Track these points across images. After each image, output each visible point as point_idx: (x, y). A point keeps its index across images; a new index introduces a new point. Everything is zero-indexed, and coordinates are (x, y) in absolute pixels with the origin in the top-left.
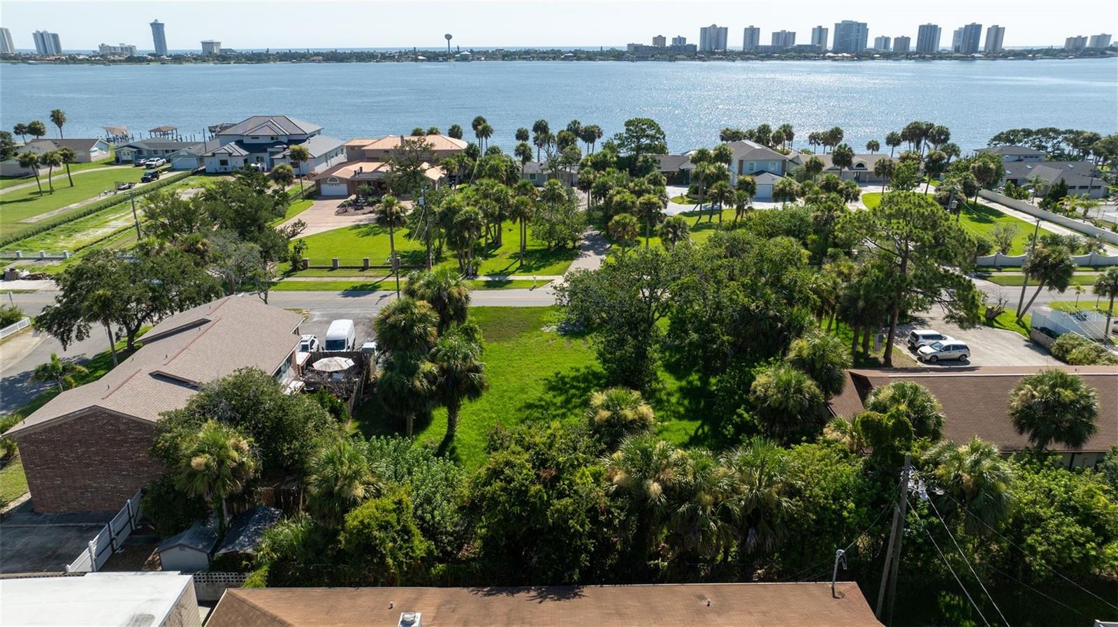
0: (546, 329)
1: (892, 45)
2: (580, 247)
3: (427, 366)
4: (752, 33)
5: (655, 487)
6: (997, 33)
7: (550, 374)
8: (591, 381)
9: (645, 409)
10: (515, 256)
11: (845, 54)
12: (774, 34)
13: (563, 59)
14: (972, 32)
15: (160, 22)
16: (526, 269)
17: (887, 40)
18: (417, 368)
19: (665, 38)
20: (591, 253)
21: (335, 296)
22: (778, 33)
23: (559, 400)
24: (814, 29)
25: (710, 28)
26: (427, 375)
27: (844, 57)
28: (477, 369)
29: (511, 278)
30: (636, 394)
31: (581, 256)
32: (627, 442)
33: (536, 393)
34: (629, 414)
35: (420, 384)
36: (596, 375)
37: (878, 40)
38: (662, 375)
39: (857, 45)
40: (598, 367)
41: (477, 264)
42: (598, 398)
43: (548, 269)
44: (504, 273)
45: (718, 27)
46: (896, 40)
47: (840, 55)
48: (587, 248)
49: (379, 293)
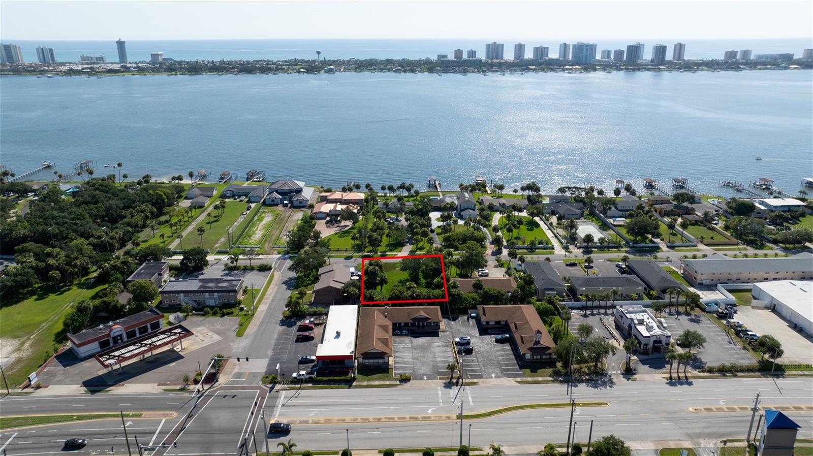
0: (397, 269)
1: (612, 56)
2: (405, 242)
3: (378, 278)
4: (520, 48)
5: (415, 295)
6: (680, 48)
7: (398, 279)
8: (407, 280)
9: (415, 285)
10: (387, 246)
11: (577, 67)
12: (534, 48)
13: (395, 71)
14: (660, 50)
15: (122, 40)
16: (390, 250)
17: (609, 52)
18: (376, 279)
19: (462, 51)
20: (408, 244)
21: (342, 260)
22: (537, 48)
23: (401, 285)
24: (561, 45)
25: (492, 44)
26: (379, 280)
27: (576, 68)
28: (386, 279)
29: (387, 253)
30: (414, 283)
31: (406, 245)
32: (411, 289)
33: (396, 283)
34: (412, 286)
35: (377, 282)
36: (408, 279)
37: (603, 52)
38: (422, 279)
39: (586, 59)
40: (409, 278)
41: (378, 249)
42: (408, 283)
43: (396, 250)
44: (385, 252)
45: (498, 43)
46: (616, 52)
47: (574, 67)
48: (407, 242)
49: (353, 259)
